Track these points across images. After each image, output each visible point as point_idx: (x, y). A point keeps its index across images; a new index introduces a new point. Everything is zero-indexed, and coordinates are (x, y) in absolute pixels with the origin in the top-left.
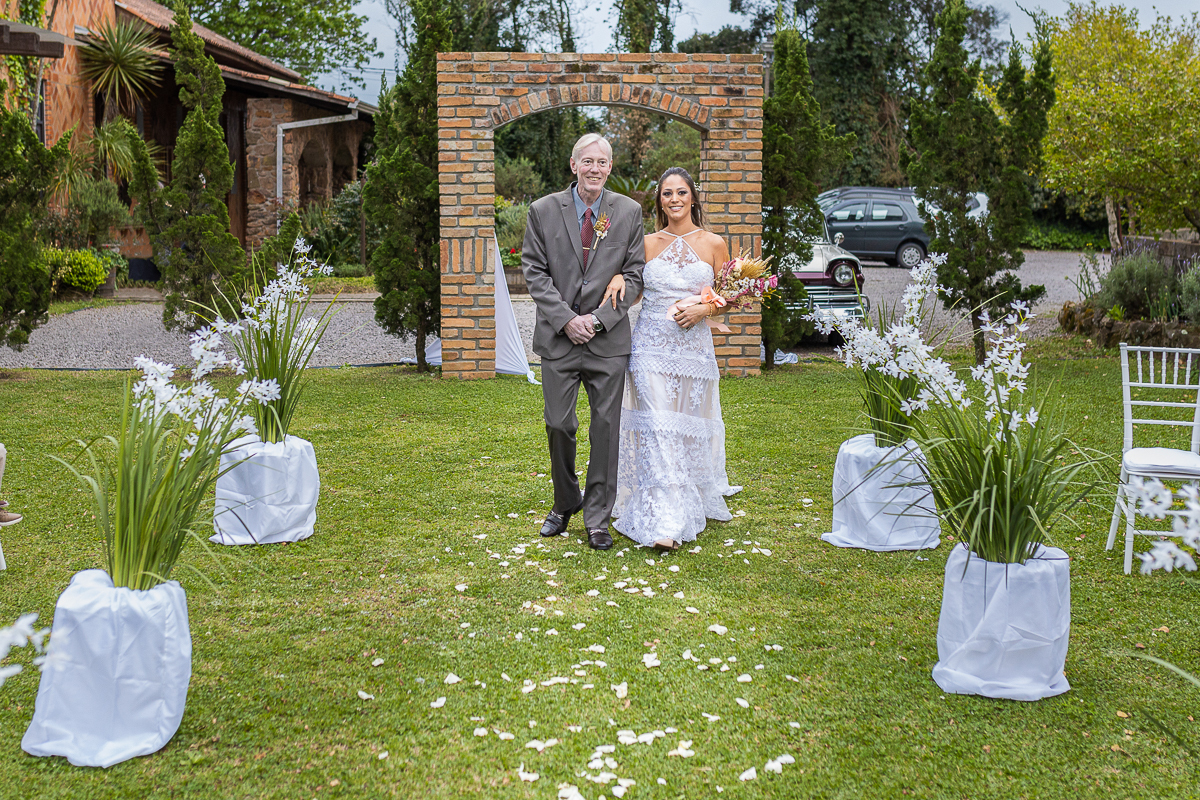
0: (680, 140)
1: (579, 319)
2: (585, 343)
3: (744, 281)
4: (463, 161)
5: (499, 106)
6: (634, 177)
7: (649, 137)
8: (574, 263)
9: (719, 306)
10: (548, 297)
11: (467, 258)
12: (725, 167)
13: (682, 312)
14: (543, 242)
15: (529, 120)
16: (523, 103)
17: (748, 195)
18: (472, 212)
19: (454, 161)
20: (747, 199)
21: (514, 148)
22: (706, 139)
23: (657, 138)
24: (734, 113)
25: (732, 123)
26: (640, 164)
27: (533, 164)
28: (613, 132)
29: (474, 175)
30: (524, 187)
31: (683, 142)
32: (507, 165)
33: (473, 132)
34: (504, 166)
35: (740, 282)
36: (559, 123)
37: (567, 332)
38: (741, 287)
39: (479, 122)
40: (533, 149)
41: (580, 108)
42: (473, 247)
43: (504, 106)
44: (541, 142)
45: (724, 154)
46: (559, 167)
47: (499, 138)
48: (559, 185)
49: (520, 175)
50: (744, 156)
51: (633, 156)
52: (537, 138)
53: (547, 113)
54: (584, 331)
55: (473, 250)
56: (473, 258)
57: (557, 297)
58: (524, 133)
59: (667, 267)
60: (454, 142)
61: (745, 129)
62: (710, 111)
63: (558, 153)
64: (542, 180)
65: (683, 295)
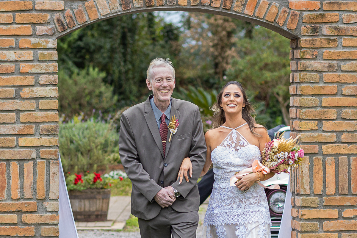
0: (269, 48)
1: (164, 191)
2: (169, 206)
3: (280, 154)
4: (22, 73)
5: (63, 11)
6: (217, 89)
7: (234, 44)
8: (157, 153)
9: (265, 173)
10: (141, 177)
11: (28, 182)
12: (318, 80)
13: (240, 179)
14: (134, 139)
15: (99, 25)
16: (90, 8)
17: (344, 110)
18: (33, 131)
19: (13, 73)
20: (343, 115)
21: (83, 57)
22: (297, 48)
23: (242, 46)
24: (328, 19)
25: (326, 30)
26: (224, 75)
27: (103, 75)
28: (194, 39)
29: (35, 89)
30: (94, 101)
31: (272, 50)
32: (74, 76)
33: (33, 40)
34: (70, 76)
35: (278, 155)
36: (133, 29)
37: (156, 200)
38: (279, 159)
39: (40, 29)
40: (104, 58)
41: (156, 13)
42: (35, 170)
43: (69, 11)
44: (112, 50)
45: (317, 65)
46: (133, 78)
47: (65, 46)
48: (132, 98)
49: (89, 87)
50: (340, 67)
51: (216, 65)
52: (108, 46)
53: (119, 18)
54: (168, 198)
55: (35, 174)
56: (35, 183)
57: (147, 177)
58: (93, 40)
59: (227, 152)
60: (12, 52)
61: (340, 36)
62: (301, 16)
63: (132, 63)
64: (114, 93)
65: (240, 169)
